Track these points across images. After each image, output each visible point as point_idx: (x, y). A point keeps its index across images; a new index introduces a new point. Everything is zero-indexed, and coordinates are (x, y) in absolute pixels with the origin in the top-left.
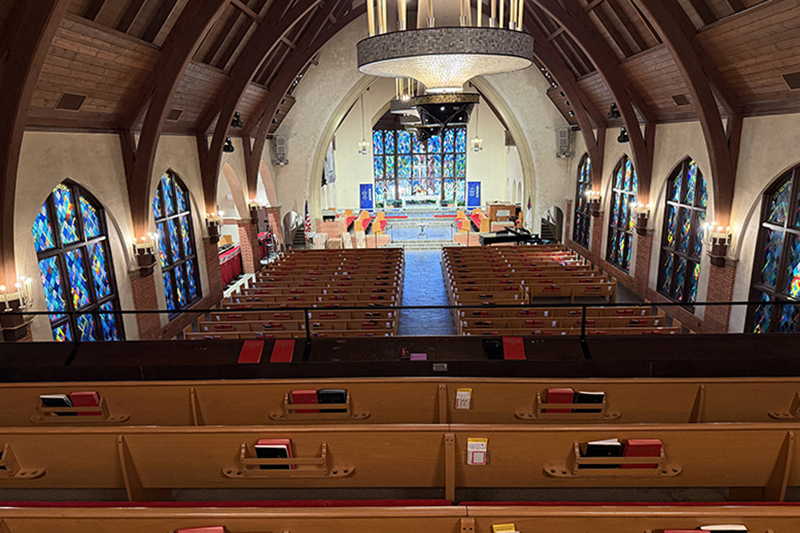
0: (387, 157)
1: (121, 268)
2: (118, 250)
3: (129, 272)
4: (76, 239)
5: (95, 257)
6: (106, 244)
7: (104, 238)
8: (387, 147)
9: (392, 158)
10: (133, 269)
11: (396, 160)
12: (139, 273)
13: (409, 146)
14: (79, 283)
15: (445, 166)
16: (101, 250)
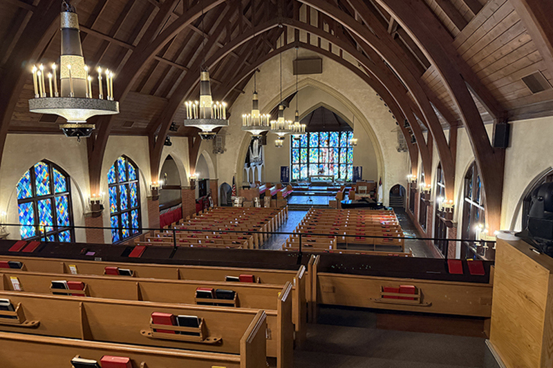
0: (302, 150)
1: (78, 211)
2: (77, 201)
3: (84, 214)
4: (49, 193)
5: (61, 204)
6: (69, 197)
7: (68, 193)
8: (302, 143)
9: (306, 150)
10: (87, 212)
11: (308, 152)
12: (91, 215)
13: (317, 143)
14: (47, 218)
15: (341, 156)
16: (66, 200)
